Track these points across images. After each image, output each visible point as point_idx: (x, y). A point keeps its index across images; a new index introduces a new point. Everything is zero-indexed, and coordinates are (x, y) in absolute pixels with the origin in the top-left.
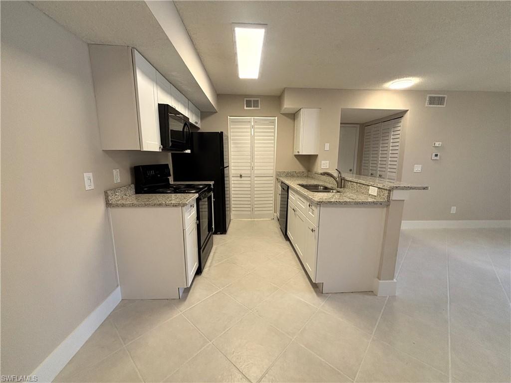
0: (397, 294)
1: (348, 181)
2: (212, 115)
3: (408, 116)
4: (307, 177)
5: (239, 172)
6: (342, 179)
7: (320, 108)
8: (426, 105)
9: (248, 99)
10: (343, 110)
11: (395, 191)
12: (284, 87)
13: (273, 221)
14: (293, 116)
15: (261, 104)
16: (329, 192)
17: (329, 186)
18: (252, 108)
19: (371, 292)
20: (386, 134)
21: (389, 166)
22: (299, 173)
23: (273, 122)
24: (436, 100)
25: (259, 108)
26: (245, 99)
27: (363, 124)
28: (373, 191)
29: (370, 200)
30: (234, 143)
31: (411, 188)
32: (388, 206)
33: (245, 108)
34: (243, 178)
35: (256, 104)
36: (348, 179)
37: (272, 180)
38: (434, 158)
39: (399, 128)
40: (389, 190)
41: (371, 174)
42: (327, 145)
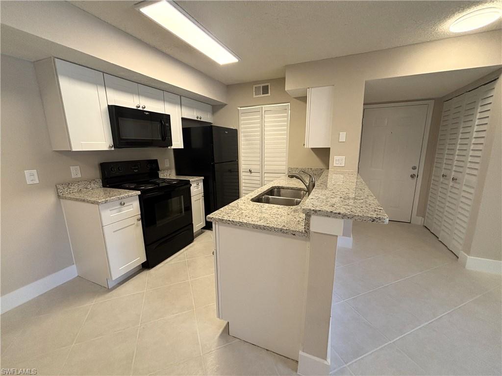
2: (222, 108)
5: (249, 167)
7: (333, 85)
9: (256, 86)
10: (366, 83)
12: (284, 65)
15: (271, 90)
18: (262, 96)
21: (468, 165)
23: (286, 109)
25: (269, 94)
26: (254, 86)
27: (440, 99)
30: (245, 136)
33: (254, 96)
34: (252, 174)
42: (343, 135)
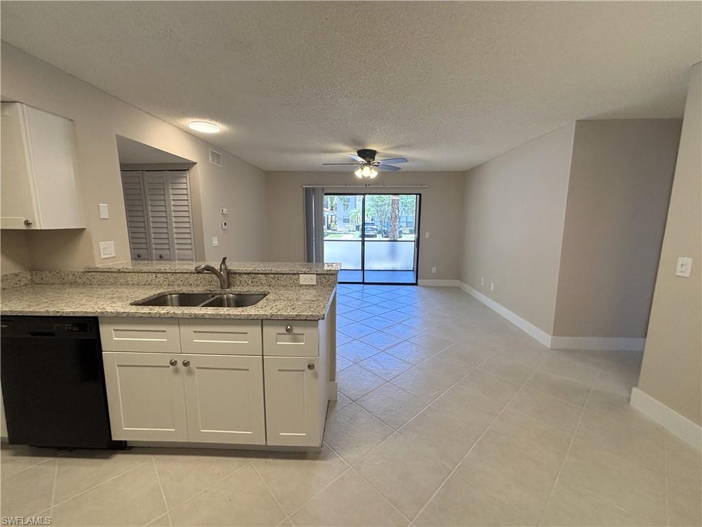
3: (196, 170)
8: (210, 161)
19: (330, 402)
21: (176, 242)
24: (216, 158)
28: (308, 280)
38: (224, 227)
40: (336, 274)
42: (104, 207)
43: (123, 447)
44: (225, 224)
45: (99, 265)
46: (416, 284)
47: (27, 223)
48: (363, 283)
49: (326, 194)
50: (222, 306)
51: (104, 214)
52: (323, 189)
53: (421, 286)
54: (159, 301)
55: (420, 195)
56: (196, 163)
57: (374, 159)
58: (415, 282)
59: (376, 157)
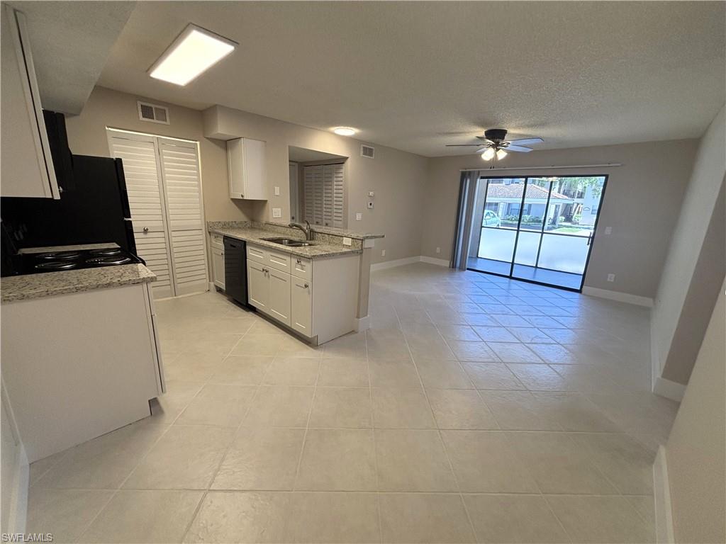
0: (370, 327)
1: (318, 233)
3: (348, 163)
4: (252, 228)
5: (142, 225)
6: (312, 231)
7: (265, 142)
8: (362, 155)
9: (144, 104)
10: (291, 148)
11: (366, 240)
12: (216, 103)
13: (210, 293)
14: (226, 144)
15: (170, 116)
16: (301, 246)
17: (296, 239)
18: (155, 121)
19: (353, 332)
20: (329, 178)
21: (335, 214)
22: (241, 223)
23: (194, 148)
24: (368, 152)
25: (168, 123)
26: (140, 103)
27: (301, 163)
28: (347, 241)
29: (345, 250)
31: (375, 237)
32: (361, 253)
33: (141, 118)
34: (149, 235)
35: (162, 115)
36: (318, 230)
37: (201, 236)
38: (369, 206)
39: (340, 175)
40: (362, 240)
41: (317, 223)
42: (277, 189)
43: (252, 309)
44: (371, 204)
45: (271, 221)
46: (579, 291)
47: (242, 196)
48: (510, 277)
49: (482, 178)
50: (282, 244)
51: (277, 193)
52: (479, 172)
53: (585, 295)
54: (279, 241)
55: (607, 176)
56: (348, 158)
57: (503, 138)
58: (579, 289)
59: (506, 137)
